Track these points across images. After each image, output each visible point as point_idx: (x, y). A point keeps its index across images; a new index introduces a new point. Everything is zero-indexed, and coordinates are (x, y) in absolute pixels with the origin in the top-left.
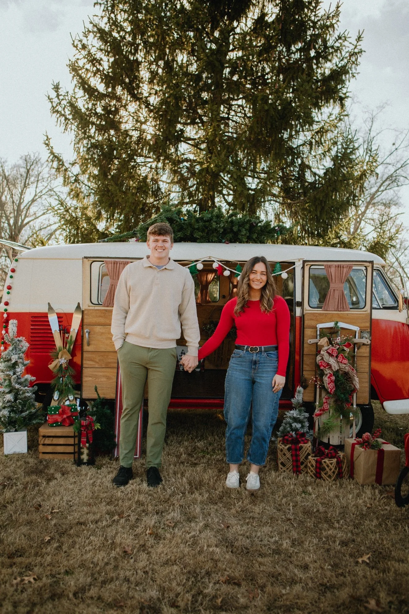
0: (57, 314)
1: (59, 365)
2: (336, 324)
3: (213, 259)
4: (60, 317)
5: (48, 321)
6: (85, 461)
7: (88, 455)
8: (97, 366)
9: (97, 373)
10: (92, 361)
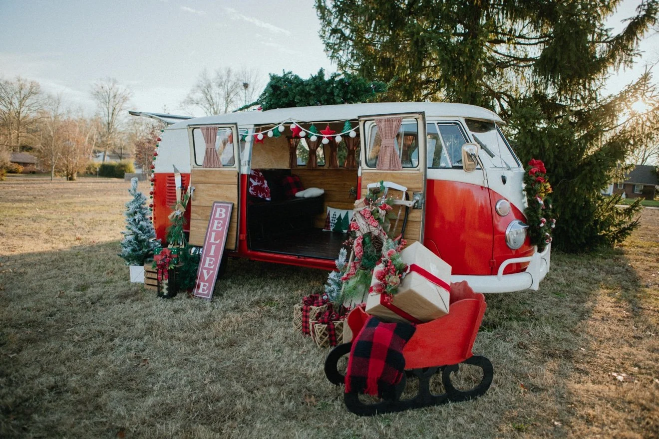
0: (181, 174)
1: (175, 216)
2: (382, 183)
3: (292, 121)
4: (183, 176)
5: (174, 180)
6: (165, 294)
7: (167, 289)
8: (200, 218)
9: (199, 225)
10: (196, 213)
